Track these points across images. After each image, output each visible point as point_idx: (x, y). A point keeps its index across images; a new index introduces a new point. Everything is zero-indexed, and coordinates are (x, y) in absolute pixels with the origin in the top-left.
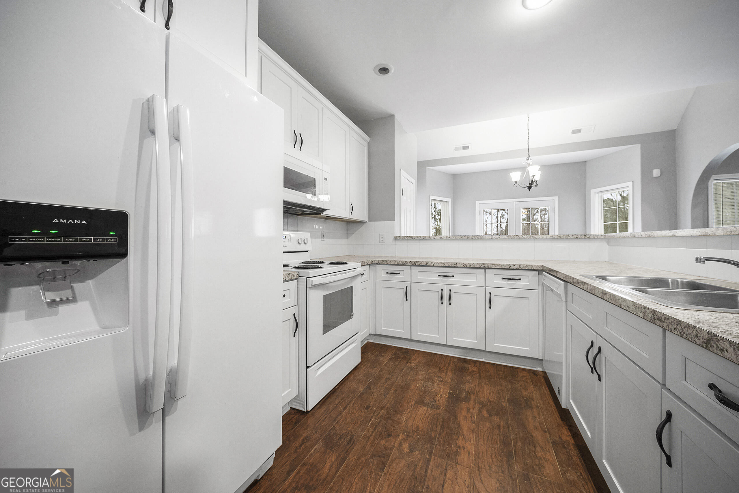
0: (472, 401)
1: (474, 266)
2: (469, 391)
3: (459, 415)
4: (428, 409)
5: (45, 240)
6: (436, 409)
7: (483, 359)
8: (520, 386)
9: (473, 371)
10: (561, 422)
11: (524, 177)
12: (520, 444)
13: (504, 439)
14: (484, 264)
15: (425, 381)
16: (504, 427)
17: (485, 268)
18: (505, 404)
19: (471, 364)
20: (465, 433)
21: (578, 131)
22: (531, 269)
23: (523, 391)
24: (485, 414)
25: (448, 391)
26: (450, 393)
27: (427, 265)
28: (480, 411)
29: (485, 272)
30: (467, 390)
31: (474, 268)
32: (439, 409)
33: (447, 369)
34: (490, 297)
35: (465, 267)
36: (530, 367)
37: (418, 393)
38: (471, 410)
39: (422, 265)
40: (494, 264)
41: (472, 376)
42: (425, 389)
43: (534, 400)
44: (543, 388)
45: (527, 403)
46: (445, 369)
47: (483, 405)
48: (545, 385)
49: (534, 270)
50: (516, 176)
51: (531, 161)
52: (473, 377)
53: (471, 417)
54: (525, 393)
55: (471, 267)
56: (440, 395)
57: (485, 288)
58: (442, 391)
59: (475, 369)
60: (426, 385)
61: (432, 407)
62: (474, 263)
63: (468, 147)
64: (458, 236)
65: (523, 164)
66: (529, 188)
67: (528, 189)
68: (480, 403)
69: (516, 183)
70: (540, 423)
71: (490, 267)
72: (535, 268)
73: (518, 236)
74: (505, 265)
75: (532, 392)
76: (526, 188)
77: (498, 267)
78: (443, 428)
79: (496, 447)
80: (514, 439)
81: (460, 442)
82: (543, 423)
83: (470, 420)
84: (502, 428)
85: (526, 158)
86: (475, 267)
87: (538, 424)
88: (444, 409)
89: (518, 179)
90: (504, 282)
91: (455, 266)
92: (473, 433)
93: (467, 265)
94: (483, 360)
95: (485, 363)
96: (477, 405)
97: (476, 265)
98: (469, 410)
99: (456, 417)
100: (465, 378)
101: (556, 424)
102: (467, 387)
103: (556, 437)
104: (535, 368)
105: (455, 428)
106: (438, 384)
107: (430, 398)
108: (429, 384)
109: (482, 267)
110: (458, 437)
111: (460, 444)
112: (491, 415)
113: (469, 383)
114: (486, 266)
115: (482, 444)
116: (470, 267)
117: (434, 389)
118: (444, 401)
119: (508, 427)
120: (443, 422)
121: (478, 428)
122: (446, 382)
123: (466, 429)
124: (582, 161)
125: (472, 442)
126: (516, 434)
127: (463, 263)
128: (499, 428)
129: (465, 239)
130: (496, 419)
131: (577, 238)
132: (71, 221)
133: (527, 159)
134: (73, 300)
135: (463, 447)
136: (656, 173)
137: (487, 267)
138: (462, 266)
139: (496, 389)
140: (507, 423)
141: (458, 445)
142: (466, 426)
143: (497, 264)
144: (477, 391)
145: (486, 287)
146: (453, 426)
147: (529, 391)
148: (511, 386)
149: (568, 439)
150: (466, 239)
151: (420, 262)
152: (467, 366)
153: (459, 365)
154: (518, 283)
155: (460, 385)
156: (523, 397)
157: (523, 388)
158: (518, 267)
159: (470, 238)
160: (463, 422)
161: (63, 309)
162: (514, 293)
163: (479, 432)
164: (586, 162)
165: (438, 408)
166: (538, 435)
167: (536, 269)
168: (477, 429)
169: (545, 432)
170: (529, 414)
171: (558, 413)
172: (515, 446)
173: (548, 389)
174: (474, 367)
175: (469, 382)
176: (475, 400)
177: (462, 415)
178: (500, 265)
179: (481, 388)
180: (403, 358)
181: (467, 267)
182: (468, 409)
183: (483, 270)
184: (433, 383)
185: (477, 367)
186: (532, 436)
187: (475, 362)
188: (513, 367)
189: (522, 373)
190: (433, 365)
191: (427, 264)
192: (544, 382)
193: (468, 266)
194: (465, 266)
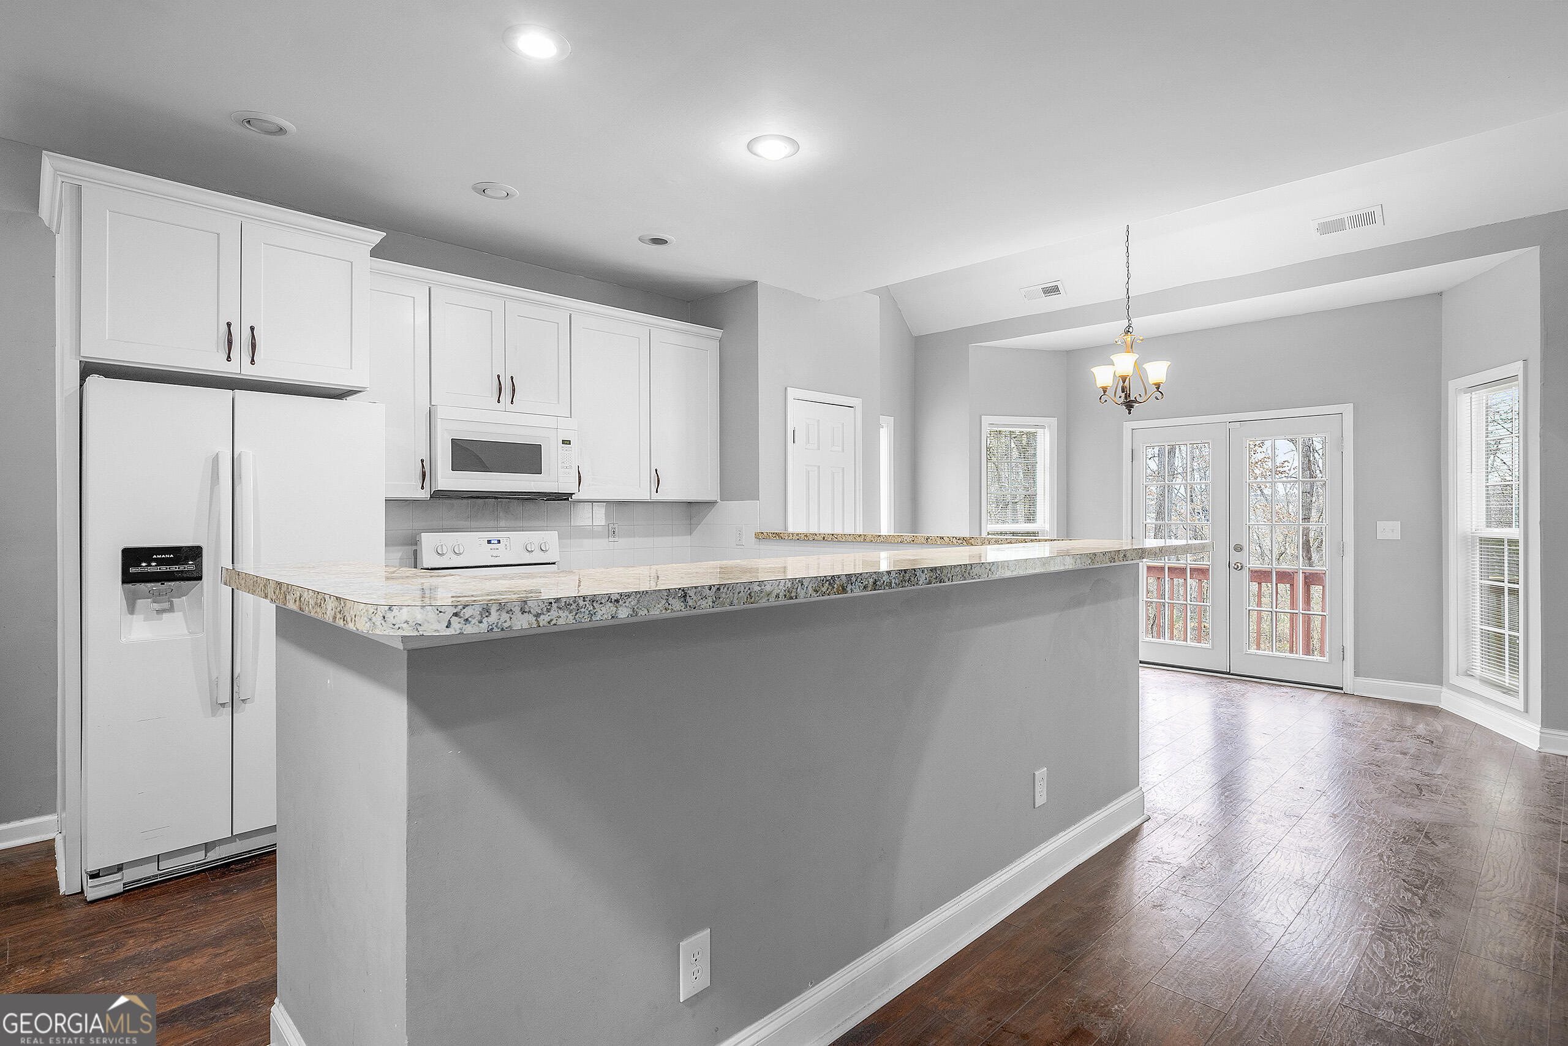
5: (149, 569)
63: (1055, 290)
64: (850, 535)
132: (163, 556)
134: (171, 609)
161: (165, 616)
164: (1440, 294)
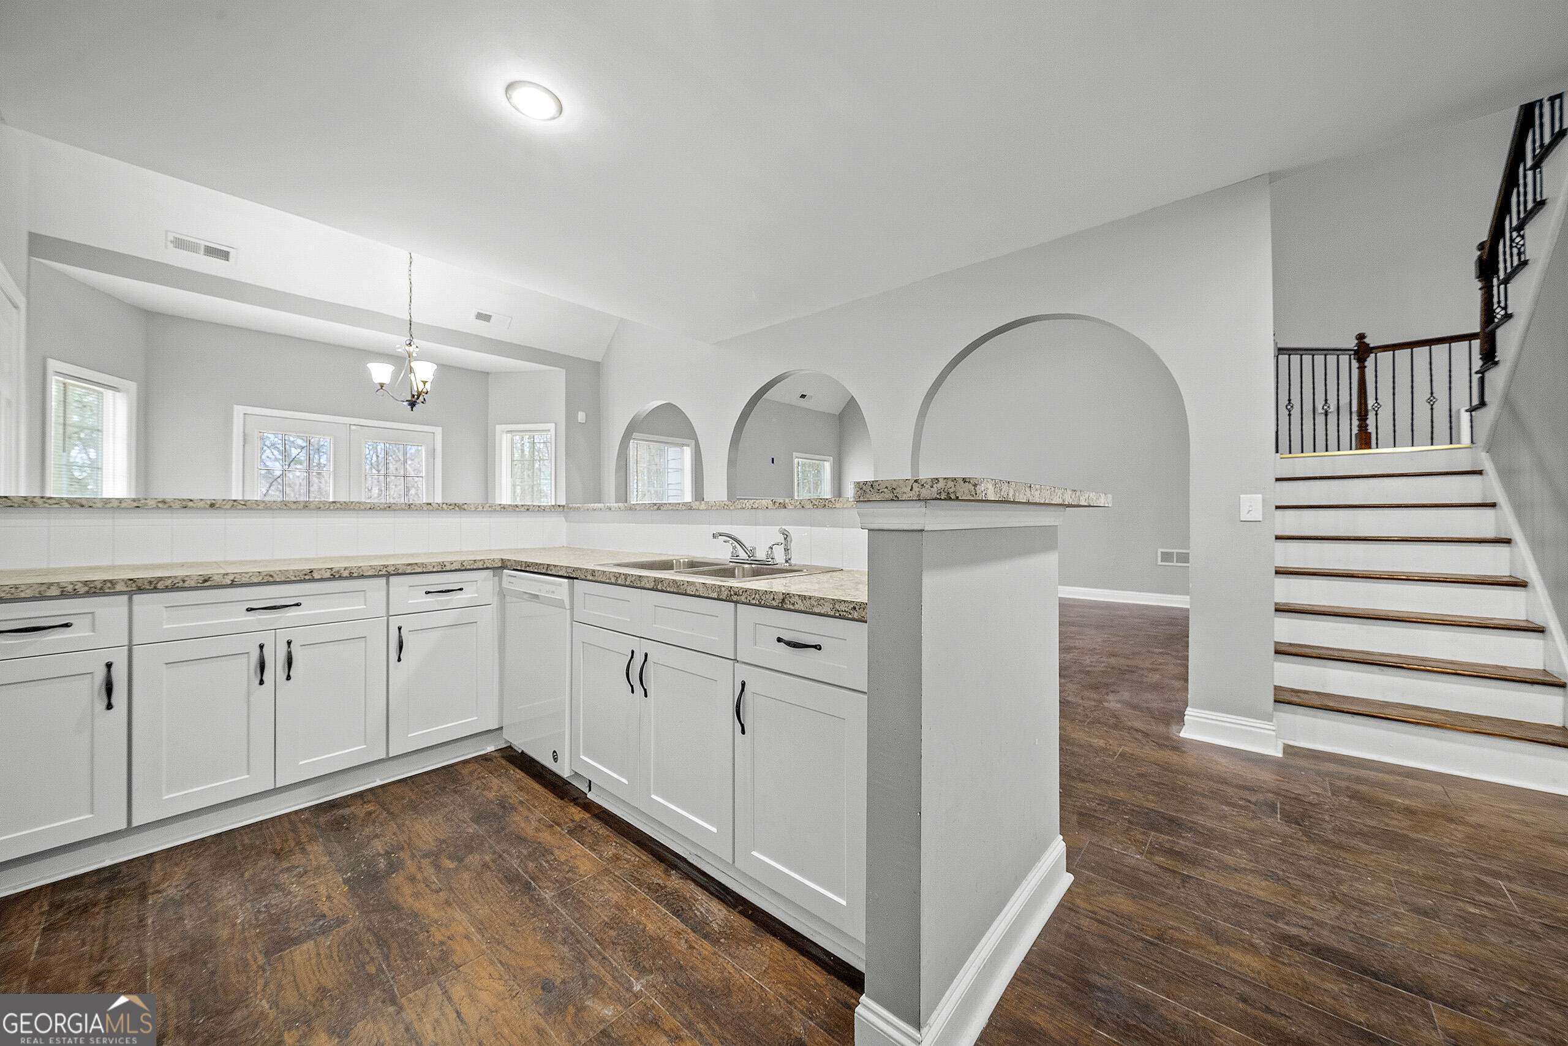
0: (409, 862)
1: (361, 573)
2: (389, 850)
3: (401, 901)
4: (316, 941)
6: (338, 926)
7: (375, 781)
8: (477, 789)
9: (369, 814)
10: (562, 802)
11: (400, 378)
12: (531, 864)
13: (505, 876)
14: (386, 566)
15: (252, 901)
16: (494, 861)
17: (388, 574)
18: (471, 829)
19: (353, 805)
20: (436, 916)
21: (486, 318)
22: (482, 567)
23: (486, 793)
24: (450, 864)
25: (341, 879)
26: (346, 881)
27: (206, 583)
28: (437, 867)
29: (388, 583)
30: (382, 852)
31: (363, 577)
32: (344, 922)
33: (299, 843)
34: (400, 636)
35: (335, 576)
36: (474, 752)
37: (257, 935)
38: (419, 876)
39: (186, 585)
40: (409, 564)
41: (374, 822)
42: (271, 915)
43: (511, 798)
44: (512, 772)
45: (504, 807)
46: (293, 844)
47: (434, 856)
48: (513, 767)
49: (487, 568)
50: (381, 372)
51: (417, 350)
52: (377, 824)
53: (427, 886)
54: (491, 795)
55: (354, 575)
56: (324, 899)
57: (388, 619)
58: (323, 890)
59: (370, 807)
60: (266, 906)
61: (324, 931)
62: (360, 565)
63: (223, 254)
65: (399, 350)
66: (412, 404)
67: (409, 407)
68: (427, 855)
69: (382, 387)
70: (539, 821)
71: (400, 571)
72: (489, 565)
73: (430, 504)
74: (434, 564)
75: (501, 787)
76: (405, 403)
77: (420, 570)
78: (381, 942)
79: (502, 893)
80: (519, 866)
81: (438, 936)
82: (542, 818)
83: (429, 892)
84: (491, 864)
85: (406, 339)
86: (365, 574)
87: (537, 823)
88: (357, 914)
89: (386, 380)
90: (430, 598)
91: (308, 577)
92: (450, 905)
93: (342, 571)
94: (378, 783)
95: (382, 786)
96: (425, 862)
97: (368, 571)
98: (415, 878)
99: (396, 908)
100: (360, 835)
101: (558, 808)
102: (378, 846)
103: (567, 823)
104: (483, 749)
105: (411, 924)
106: (299, 883)
107: (303, 920)
108: (275, 898)
109: (380, 573)
110: (428, 932)
111: (442, 938)
112: (460, 860)
113: (378, 838)
114: (391, 569)
115: (478, 907)
116: (351, 577)
117: (299, 898)
118: (345, 902)
119: (500, 856)
120: (375, 935)
121: (454, 893)
122: (318, 867)
123: (432, 909)
124: (483, 370)
125: (459, 918)
126: (518, 857)
127: (331, 569)
128: (488, 867)
129: (297, 509)
130: (474, 859)
131: (528, 509)
133: (408, 343)
135: (449, 938)
136: (581, 417)
137: (393, 572)
138: (329, 576)
139: (440, 817)
140: (495, 852)
141: (437, 942)
142: (429, 907)
143: (416, 564)
144: (405, 841)
145: (389, 616)
146: (401, 925)
147: (495, 788)
148: (464, 797)
149: (582, 815)
150: (300, 510)
151: (175, 577)
152: (346, 811)
153: (323, 819)
154: (458, 596)
155: (358, 852)
156: (492, 802)
157: (484, 790)
158: (458, 566)
159: (312, 506)
160: (418, 905)
162: (449, 617)
163: (461, 897)
164: (488, 373)
165: (341, 922)
166: (546, 837)
167: (491, 566)
168: (453, 895)
169: (552, 826)
170: (517, 818)
171: (553, 795)
172: (526, 873)
173: (519, 771)
174: (365, 806)
175: (376, 836)
176: (413, 856)
177: (406, 898)
178: (423, 565)
179: (410, 831)
180: (110, 899)
181: (341, 578)
182: (412, 879)
183: (383, 581)
184: (283, 890)
185: (370, 802)
186: (539, 843)
187: (360, 795)
188: (443, 767)
189: (466, 770)
190: (247, 857)
191: (205, 581)
192: (508, 763)
193: (346, 574)
194: (337, 576)
